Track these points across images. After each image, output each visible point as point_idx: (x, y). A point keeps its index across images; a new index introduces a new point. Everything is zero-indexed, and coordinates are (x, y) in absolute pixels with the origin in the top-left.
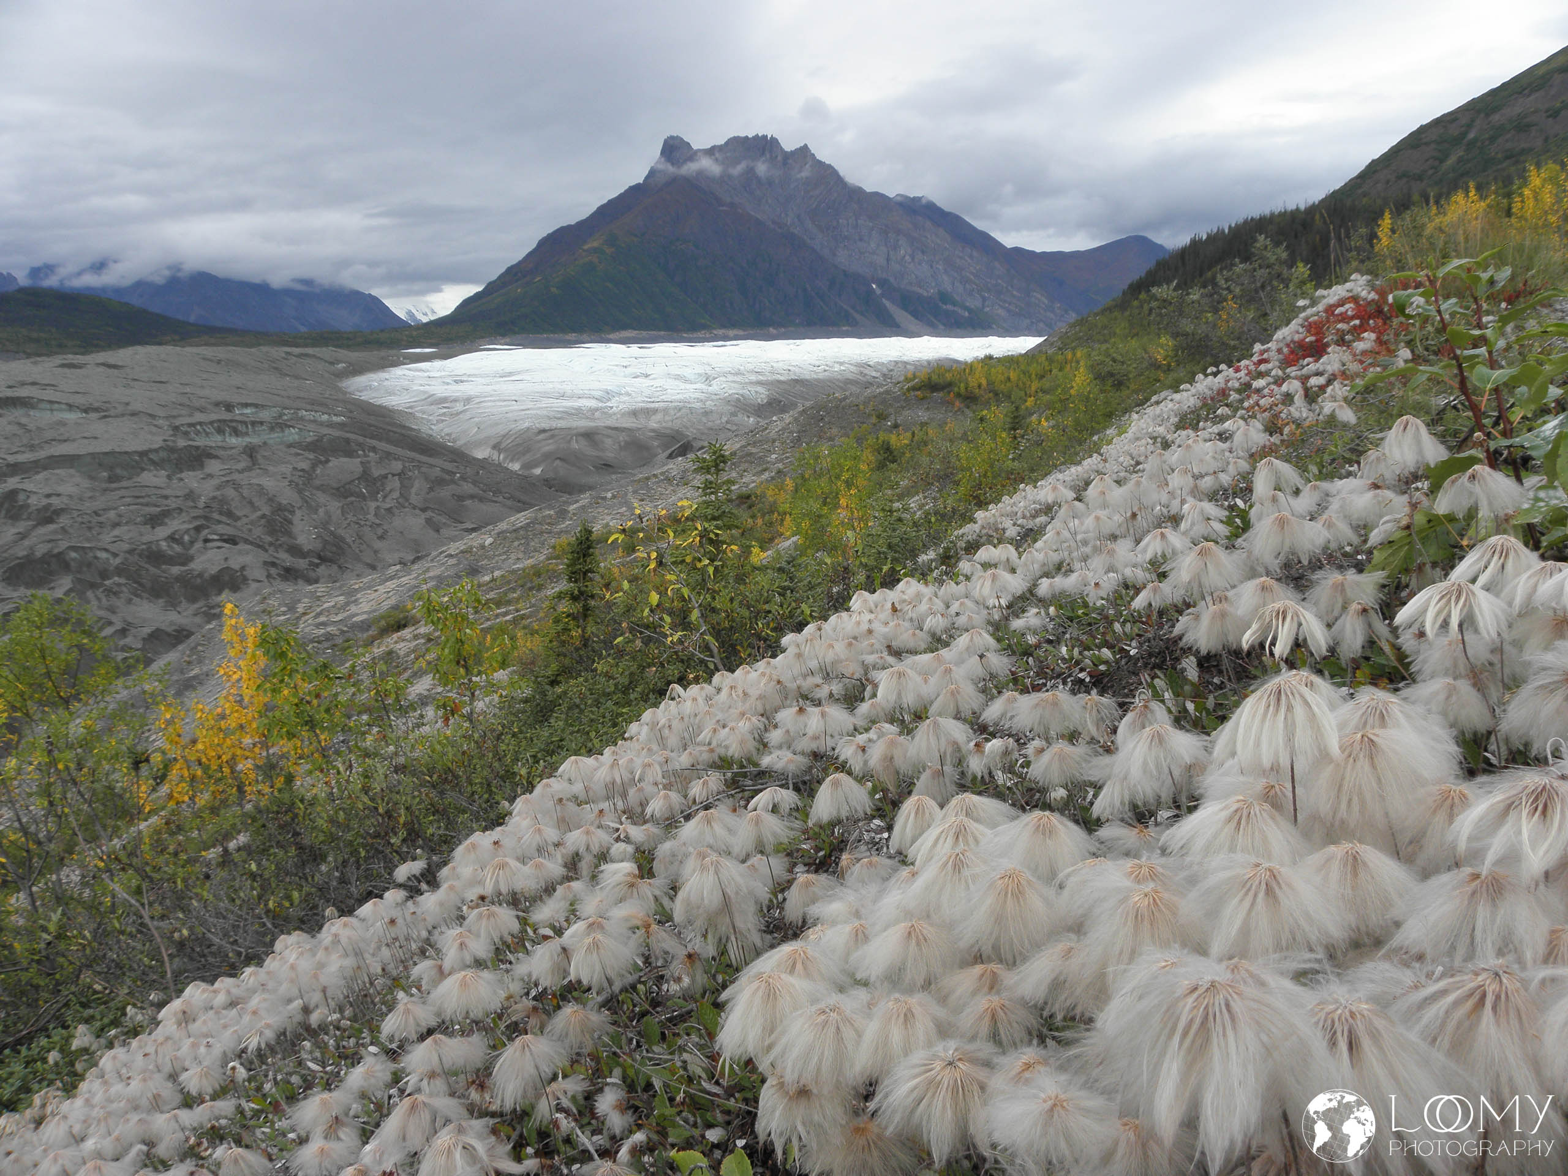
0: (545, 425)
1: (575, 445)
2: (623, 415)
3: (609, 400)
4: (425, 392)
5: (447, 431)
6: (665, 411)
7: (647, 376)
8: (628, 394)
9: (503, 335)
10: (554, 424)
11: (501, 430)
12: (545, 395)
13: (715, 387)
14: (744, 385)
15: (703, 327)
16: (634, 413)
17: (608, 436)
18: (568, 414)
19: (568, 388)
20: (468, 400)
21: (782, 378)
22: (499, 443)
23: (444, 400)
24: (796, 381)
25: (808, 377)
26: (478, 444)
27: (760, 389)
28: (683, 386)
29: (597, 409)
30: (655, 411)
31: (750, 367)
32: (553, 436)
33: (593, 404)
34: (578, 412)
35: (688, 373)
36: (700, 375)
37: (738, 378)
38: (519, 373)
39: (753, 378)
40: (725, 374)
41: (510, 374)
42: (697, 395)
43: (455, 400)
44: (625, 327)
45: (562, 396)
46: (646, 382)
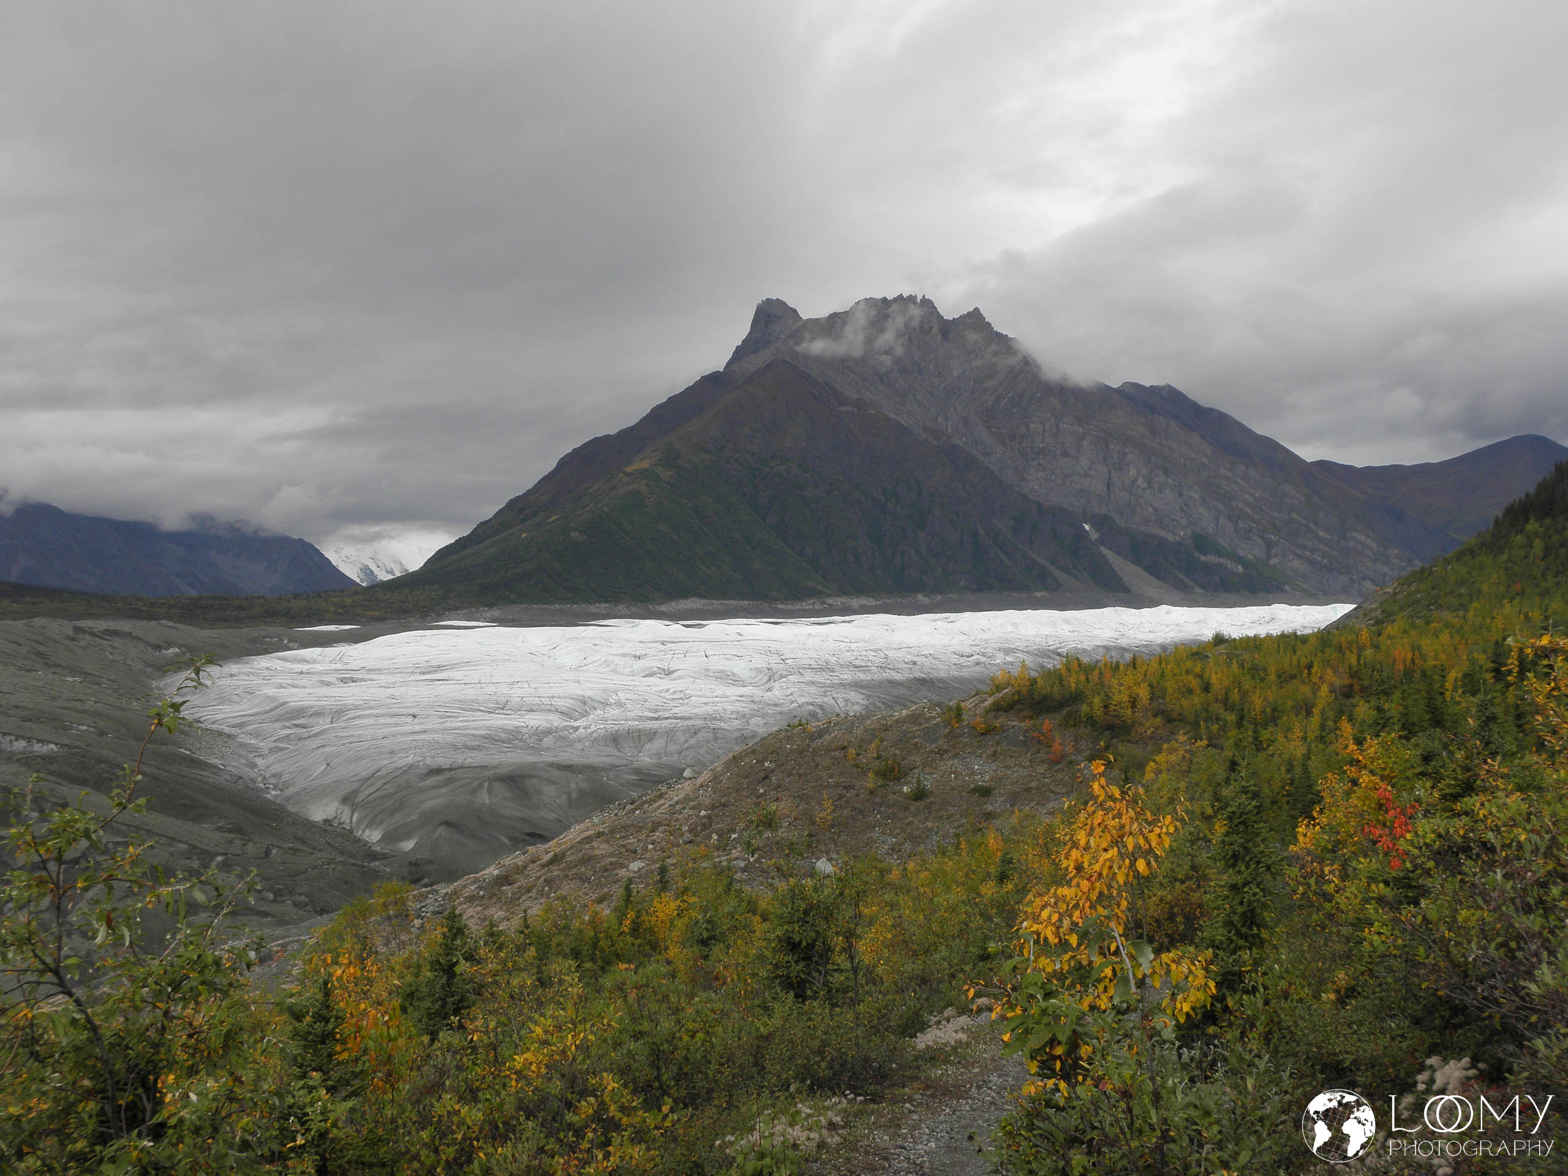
0: (443, 761)
1: (484, 798)
2: (595, 742)
3: (586, 714)
4: (272, 699)
5: (276, 768)
6: (670, 734)
7: (669, 673)
8: (620, 704)
10: (460, 759)
11: (363, 769)
12: (470, 706)
13: (777, 692)
14: (826, 688)
15: (812, 593)
16: (615, 739)
17: (550, 782)
18: (492, 739)
19: (516, 694)
20: (338, 713)
21: (897, 676)
22: (355, 792)
23: (300, 712)
24: (922, 682)
25: (942, 674)
26: (318, 793)
27: (854, 696)
28: (721, 690)
29: (548, 732)
30: (652, 735)
31: (848, 657)
32: (450, 781)
33: (556, 721)
34: (513, 738)
35: (740, 668)
36: (758, 671)
37: (819, 678)
38: (452, 667)
39: (848, 676)
40: (800, 670)
41: (439, 668)
42: (738, 707)
43: (318, 714)
45: (503, 707)
46: (661, 684)
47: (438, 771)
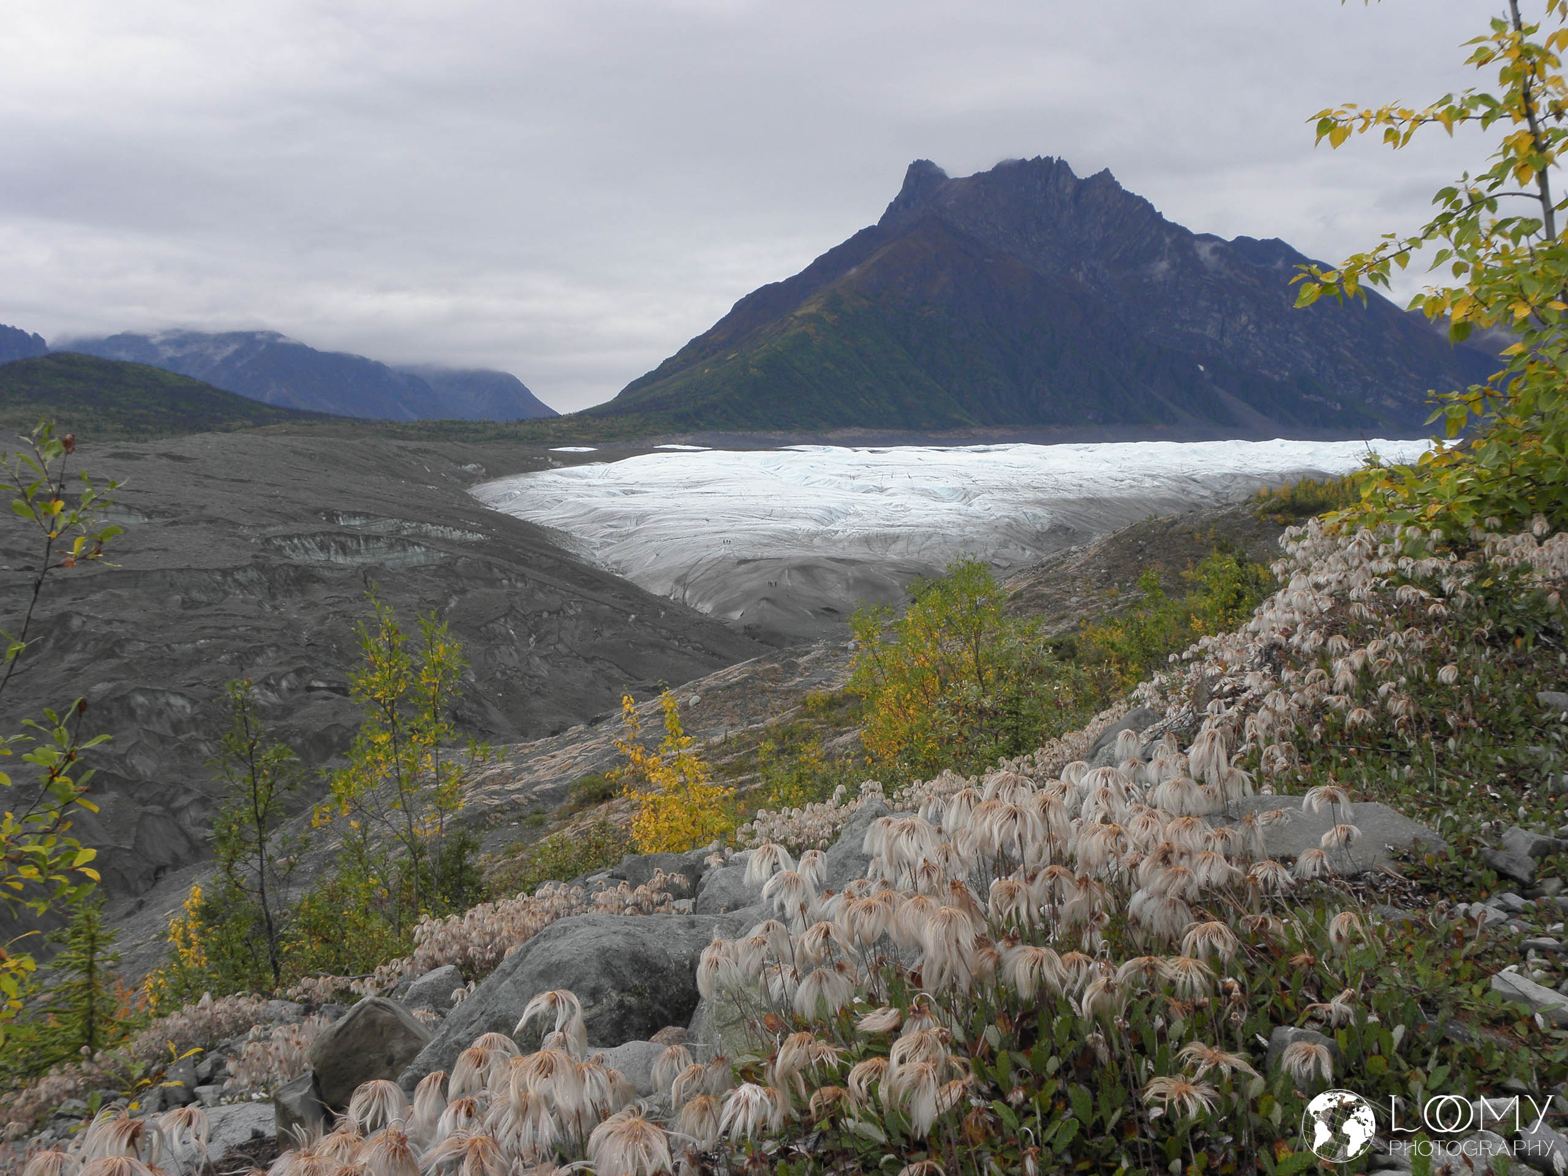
0: (747, 554)
1: (787, 582)
2: (851, 542)
3: (832, 522)
4: (583, 505)
5: (615, 557)
6: (909, 538)
7: (882, 490)
8: (858, 515)
9: (684, 432)
10: (759, 553)
11: (688, 558)
12: (747, 513)
13: (976, 507)
14: (1018, 504)
15: (958, 424)
16: (867, 541)
17: (833, 571)
18: (777, 539)
19: (776, 504)
20: (641, 518)
21: (1071, 496)
22: (686, 575)
23: (610, 516)
24: (1091, 501)
25: (1106, 495)
26: (655, 577)
27: (1039, 511)
28: (933, 504)
29: (816, 534)
30: (896, 538)
31: (1026, 480)
32: (757, 569)
33: (810, 526)
34: (791, 538)
35: (937, 486)
36: (955, 490)
37: (1008, 496)
39: (1030, 495)
40: (990, 490)
42: (953, 518)
43: (626, 517)
44: (848, 423)
45: (770, 515)
46: (883, 499)
47: (745, 561)
